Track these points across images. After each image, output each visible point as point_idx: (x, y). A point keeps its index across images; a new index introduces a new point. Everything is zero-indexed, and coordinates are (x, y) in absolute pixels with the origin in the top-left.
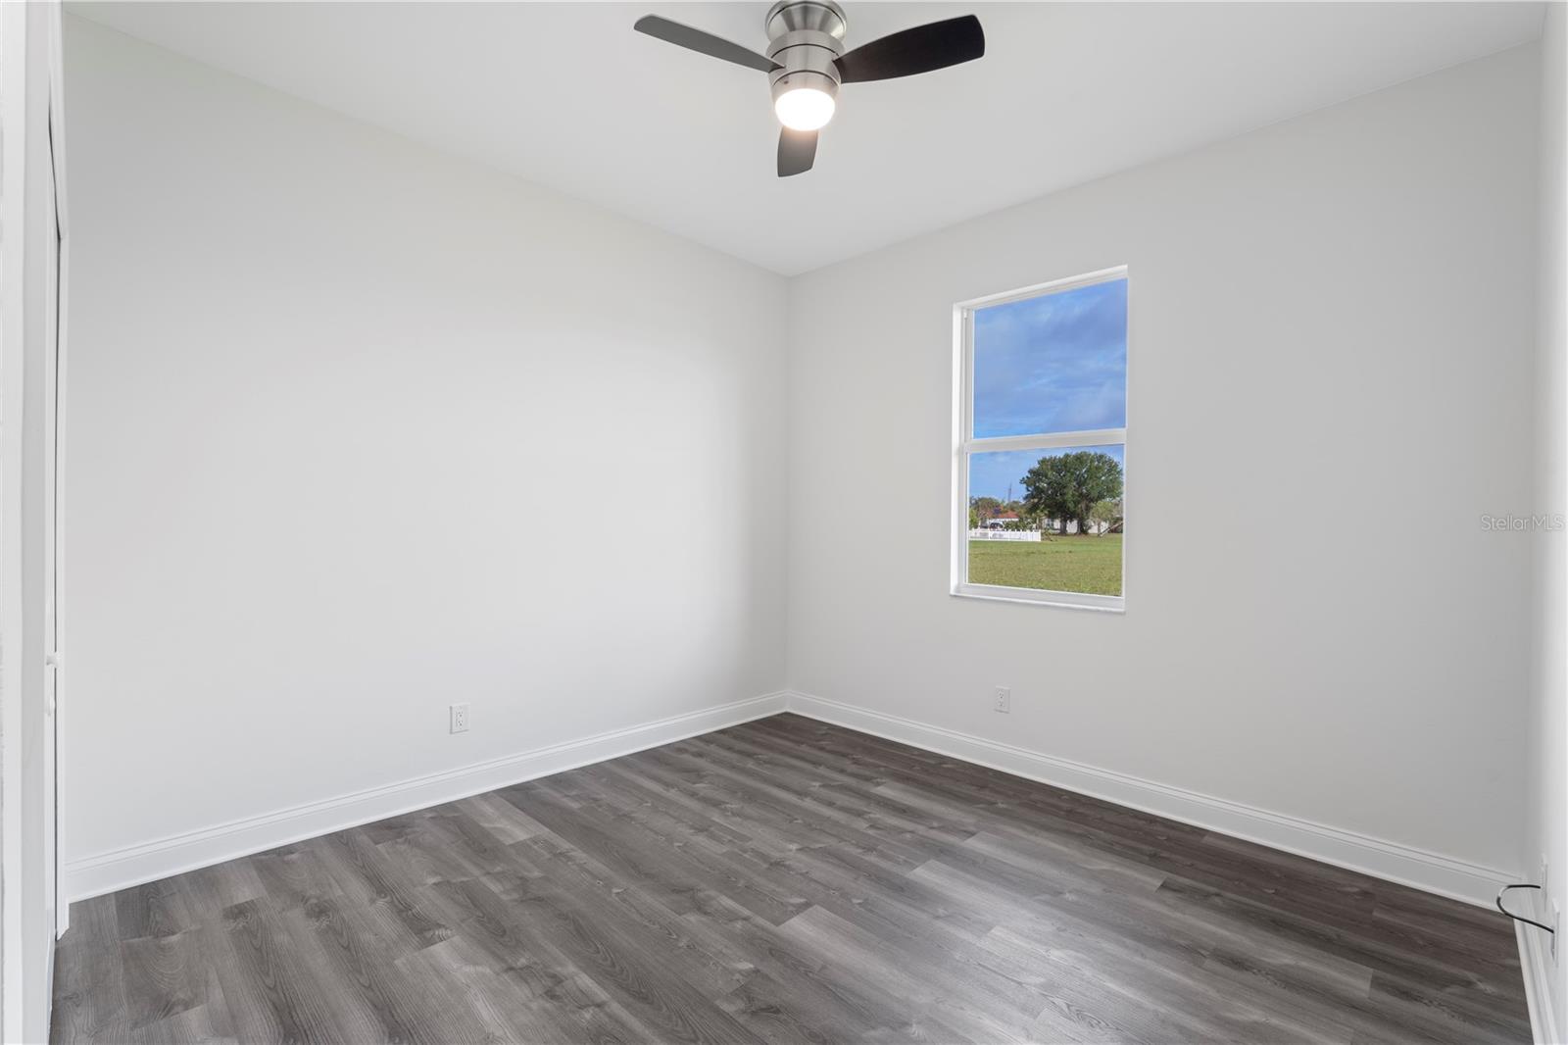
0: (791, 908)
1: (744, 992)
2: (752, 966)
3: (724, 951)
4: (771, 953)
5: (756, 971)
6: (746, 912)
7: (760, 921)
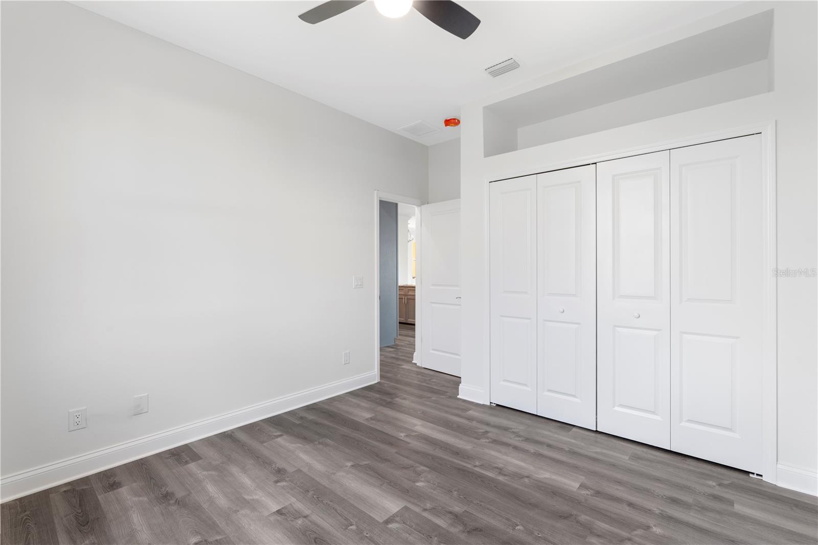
0: (398, 519)
1: (419, 474)
2: (417, 484)
3: (432, 491)
4: (408, 491)
5: (414, 482)
6: (426, 514)
7: (417, 509)
